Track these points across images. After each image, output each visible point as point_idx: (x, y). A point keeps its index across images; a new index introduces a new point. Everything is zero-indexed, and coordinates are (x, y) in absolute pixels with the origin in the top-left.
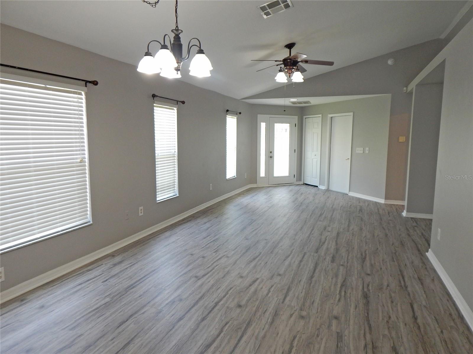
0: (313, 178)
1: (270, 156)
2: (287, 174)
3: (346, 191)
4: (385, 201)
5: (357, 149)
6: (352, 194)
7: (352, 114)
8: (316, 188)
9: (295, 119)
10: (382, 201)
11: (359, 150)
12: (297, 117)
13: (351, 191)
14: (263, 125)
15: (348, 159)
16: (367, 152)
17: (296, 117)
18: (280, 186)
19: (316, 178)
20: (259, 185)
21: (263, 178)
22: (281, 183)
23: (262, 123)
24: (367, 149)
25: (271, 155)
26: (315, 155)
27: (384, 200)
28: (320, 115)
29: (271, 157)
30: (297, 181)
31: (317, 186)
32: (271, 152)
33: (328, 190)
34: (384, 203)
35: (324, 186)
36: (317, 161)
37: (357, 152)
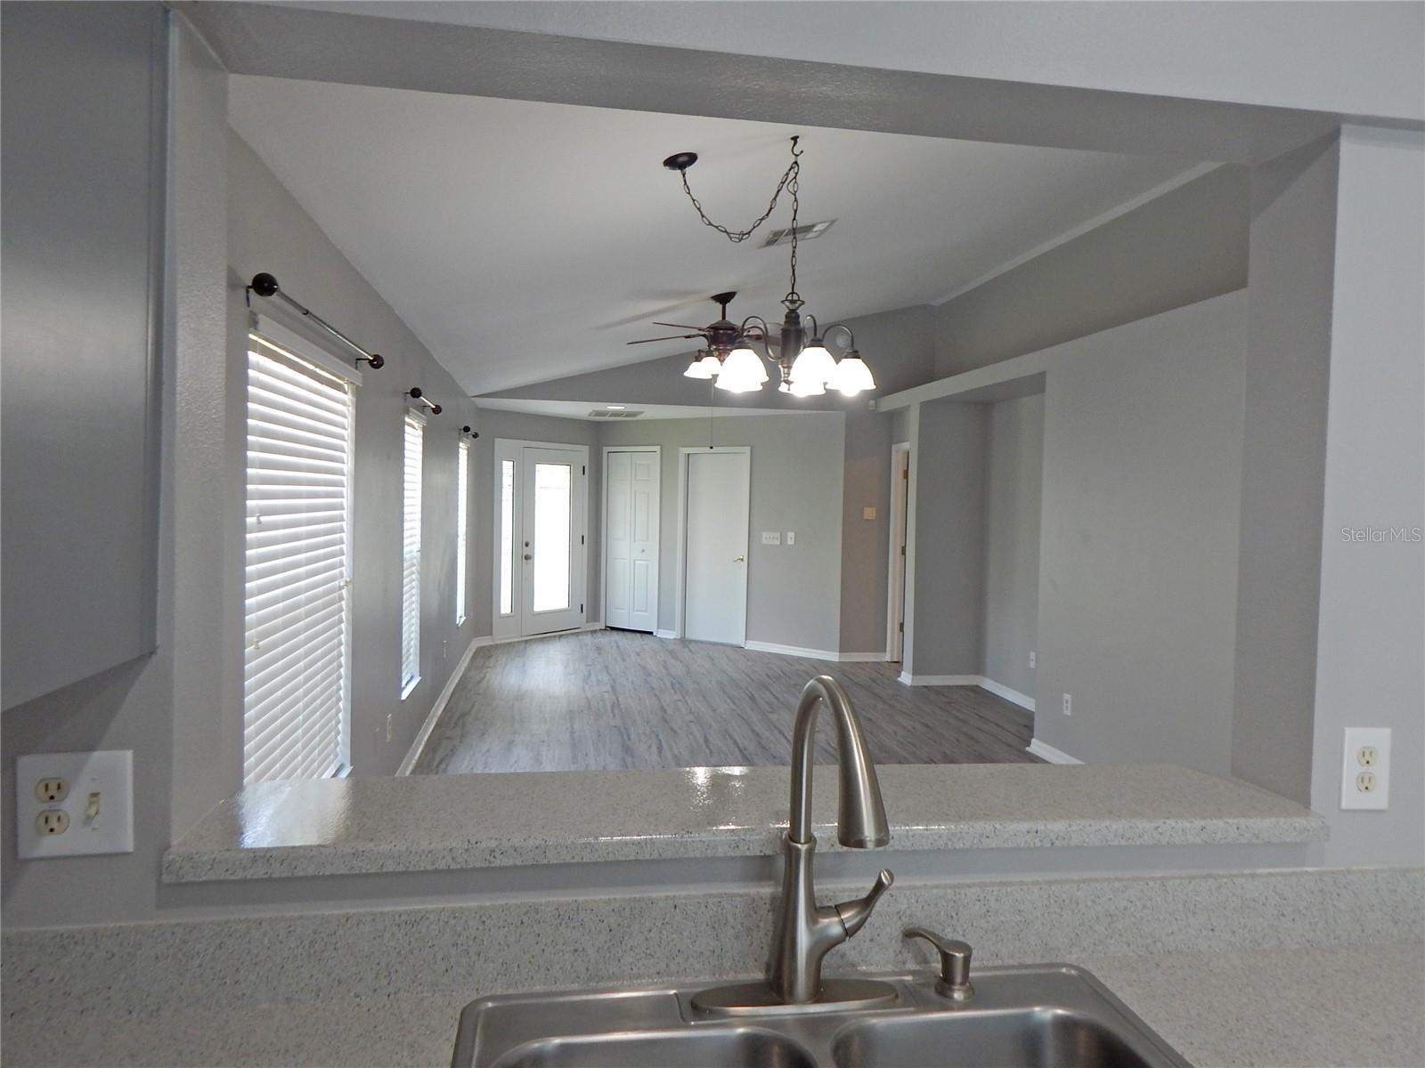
0: (638, 611)
1: (525, 555)
2: (562, 603)
3: (739, 639)
4: (840, 657)
5: (764, 535)
6: (754, 646)
7: (747, 449)
8: (650, 636)
9: (583, 453)
10: (833, 657)
11: (769, 538)
12: (587, 447)
13: (750, 639)
14: (507, 467)
15: (742, 560)
16: (791, 542)
17: (586, 449)
18: (550, 637)
19: (646, 611)
20: (499, 637)
21: (507, 616)
22: (551, 631)
23: (505, 463)
24: (791, 535)
25: (526, 551)
26: (643, 551)
27: (838, 654)
28: (657, 448)
29: (527, 558)
30: (587, 622)
31: (651, 633)
32: (527, 545)
33: (684, 641)
34: (838, 661)
35: (674, 630)
36: (647, 565)
37: (764, 542)
